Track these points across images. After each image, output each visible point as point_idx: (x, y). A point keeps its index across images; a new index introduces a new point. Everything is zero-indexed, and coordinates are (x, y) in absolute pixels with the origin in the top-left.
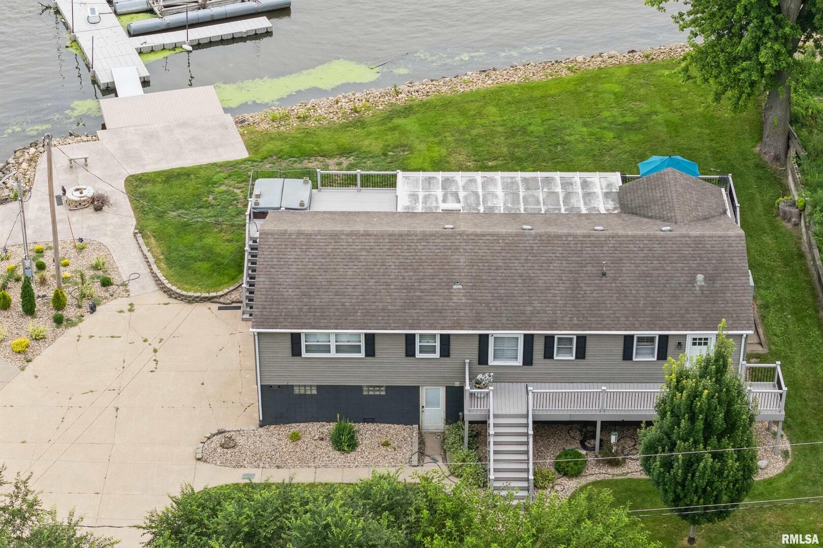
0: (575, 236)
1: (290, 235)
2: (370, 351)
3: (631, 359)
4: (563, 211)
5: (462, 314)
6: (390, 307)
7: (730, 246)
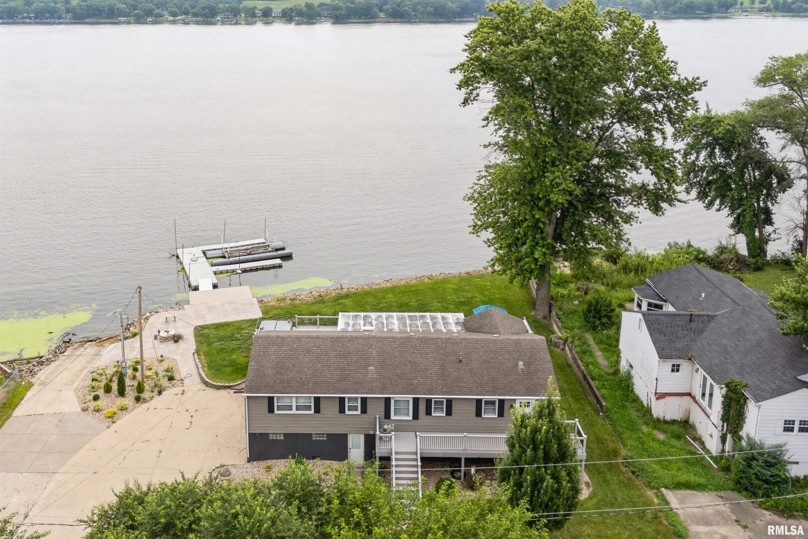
0: (441, 339)
1: (273, 337)
2: (317, 410)
3: (481, 416)
4: (432, 331)
5: (374, 385)
6: (330, 380)
7: (537, 345)
